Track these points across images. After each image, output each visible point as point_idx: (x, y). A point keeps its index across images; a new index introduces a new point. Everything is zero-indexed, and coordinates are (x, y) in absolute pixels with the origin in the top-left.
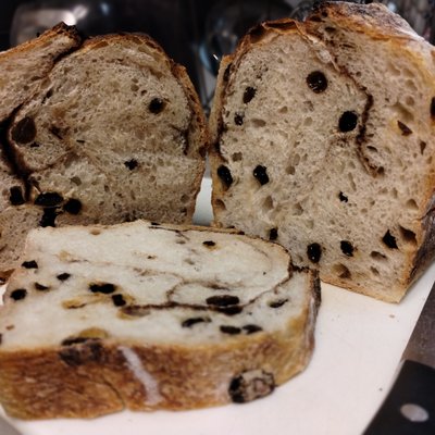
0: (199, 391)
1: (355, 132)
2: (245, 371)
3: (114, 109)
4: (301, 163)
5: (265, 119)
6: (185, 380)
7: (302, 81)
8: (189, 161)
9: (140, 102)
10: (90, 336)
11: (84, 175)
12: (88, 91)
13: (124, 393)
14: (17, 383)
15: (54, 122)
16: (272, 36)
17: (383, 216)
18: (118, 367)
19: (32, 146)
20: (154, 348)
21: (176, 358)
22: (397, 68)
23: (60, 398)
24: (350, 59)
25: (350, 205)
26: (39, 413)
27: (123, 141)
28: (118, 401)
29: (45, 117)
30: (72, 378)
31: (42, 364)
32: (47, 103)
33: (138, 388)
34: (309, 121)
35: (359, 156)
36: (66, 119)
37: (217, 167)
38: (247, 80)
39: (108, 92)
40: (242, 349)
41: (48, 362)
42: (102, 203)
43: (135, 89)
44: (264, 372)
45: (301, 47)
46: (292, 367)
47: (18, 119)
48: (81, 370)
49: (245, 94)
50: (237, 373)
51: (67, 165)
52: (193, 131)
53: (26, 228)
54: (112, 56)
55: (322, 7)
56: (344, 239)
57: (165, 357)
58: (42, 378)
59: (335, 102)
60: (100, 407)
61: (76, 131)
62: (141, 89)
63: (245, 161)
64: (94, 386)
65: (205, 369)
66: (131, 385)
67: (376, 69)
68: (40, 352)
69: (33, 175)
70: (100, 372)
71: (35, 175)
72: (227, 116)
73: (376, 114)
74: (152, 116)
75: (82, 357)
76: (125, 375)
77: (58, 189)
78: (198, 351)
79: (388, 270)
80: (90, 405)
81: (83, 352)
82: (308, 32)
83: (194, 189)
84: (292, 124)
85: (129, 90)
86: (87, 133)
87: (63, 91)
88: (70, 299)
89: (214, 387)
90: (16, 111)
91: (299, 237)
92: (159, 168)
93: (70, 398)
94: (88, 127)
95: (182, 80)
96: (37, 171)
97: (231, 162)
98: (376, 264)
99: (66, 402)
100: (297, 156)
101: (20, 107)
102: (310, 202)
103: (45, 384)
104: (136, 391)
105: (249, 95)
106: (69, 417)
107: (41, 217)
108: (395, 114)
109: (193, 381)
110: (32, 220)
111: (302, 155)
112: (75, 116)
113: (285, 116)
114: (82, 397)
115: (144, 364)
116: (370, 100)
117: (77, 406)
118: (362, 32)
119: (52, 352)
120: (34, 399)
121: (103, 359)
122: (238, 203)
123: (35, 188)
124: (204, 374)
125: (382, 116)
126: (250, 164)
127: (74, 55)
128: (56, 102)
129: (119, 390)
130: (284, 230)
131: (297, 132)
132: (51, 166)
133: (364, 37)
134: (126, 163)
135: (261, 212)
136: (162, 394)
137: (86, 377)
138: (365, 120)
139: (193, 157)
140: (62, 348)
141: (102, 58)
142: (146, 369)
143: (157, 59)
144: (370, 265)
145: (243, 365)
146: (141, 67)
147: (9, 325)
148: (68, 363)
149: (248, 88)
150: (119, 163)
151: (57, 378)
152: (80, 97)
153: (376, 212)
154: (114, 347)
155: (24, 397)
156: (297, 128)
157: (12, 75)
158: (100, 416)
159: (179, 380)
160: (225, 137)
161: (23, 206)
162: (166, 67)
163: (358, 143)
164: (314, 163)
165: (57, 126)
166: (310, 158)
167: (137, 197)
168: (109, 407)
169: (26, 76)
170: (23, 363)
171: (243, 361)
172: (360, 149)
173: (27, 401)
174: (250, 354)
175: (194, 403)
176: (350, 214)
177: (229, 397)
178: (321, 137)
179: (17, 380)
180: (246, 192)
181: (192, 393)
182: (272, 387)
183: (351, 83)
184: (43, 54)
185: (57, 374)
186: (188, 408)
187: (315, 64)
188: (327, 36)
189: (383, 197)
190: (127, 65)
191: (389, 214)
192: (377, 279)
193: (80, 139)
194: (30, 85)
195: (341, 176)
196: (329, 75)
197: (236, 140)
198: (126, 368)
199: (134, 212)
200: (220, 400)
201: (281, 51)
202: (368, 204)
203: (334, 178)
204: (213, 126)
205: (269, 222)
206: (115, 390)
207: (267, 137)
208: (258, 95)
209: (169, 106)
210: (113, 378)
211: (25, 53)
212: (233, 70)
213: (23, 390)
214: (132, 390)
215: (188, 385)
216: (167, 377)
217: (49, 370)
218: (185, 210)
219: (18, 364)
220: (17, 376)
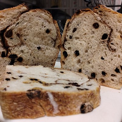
0: (71, 109)
1: (107, 39)
2: (85, 102)
3: (36, 30)
4: (90, 49)
5: (79, 37)
6: (67, 104)
7: (91, 25)
8: (55, 49)
9: (44, 30)
10: (37, 89)
11: (25, 50)
12: (30, 24)
13: (46, 109)
14: (10, 105)
15: (18, 32)
16: (83, 13)
17: (115, 63)
18: (46, 100)
19: (11, 39)
20: (59, 93)
21: (65, 96)
22: (120, 21)
23: (24, 111)
24: (106, 19)
25: (105, 60)
26: (16, 116)
27: (37, 41)
28: (44, 112)
29: (16, 30)
30: (30, 103)
31: (20, 98)
32: (17, 26)
33: (51, 108)
34: (93, 37)
35: (108, 46)
36: (22, 31)
37: (63, 51)
38: (74, 26)
39: (35, 25)
40: (85, 95)
41: (22, 97)
42: (29, 59)
43: (43, 25)
44: (91, 103)
45: (91, 16)
46: (97, 103)
47: (8, 30)
48: (33, 100)
49: (73, 30)
50: (83, 103)
51: (20, 46)
52: (57, 40)
53: (5, 65)
54: (37, 15)
55: (98, 5)
56: (103, 71)
57: (62, 96)
58: (19, 103)
59: (101, 31)
60: (38, 114)
61: (24, 36)
62: (44, 26)
63: (72, 49)
64: (37, 106)
65: (74, 100)
66: (49, 106)
67: (114, 21)
68: (21, 93)
69: (9, 48)
70: (39, 101)
71: (10, 48)
72: (67, 36)
73: (113, 34)
74: (46, 34)
75: (34, 95)
76: (47, 102)
77: (17, 53)
78: (72, 94)
79: (117, 79)
80: (34, 113)
81: (35, 94)
82: (94, 12)
83: (55, 58)
84: (87, 38)
85: (41, 26)
86: (28, 37)
87: (22, 23)
88: (25, 81)
89: (76, 107)
90: (8, 27)
91: (88, 71)
92: (46, 50)
93: (28, 111)
94: (28, 35)
95: (56, 25)
96: (11, 47)
97: (67, 50)
98: (113, 78)
99: (26, 112)
100: (89, 47)
101: (9, 26)
102: (92, 60)
103: (20, 105)
104: (50, 108)
105: (75, 30)
106: (27, 118)
107: (10, 62)
108: (119, 34)
109: (70, 105)
110: (7, 63)
111: (90, 47)
112: (24, 31)
113: (86, 36)
114: (32, 110)
115: (54, 99)
116: (112, 30)
117: (30, 114)
118: (110, 12)
119: (24, 93)
120: (15, 111)
121: (41, 96)
122: (69, 62)
123: (10, 52)
124: (74, 102)
125: (115, 35)
126: (74, 50)
127: (27, 13)
128: (20, 26)
129: (45, 108)
130: (84, 69)
131: (89, 40)
132: (15, 46)
133: (110, 13)
134: (37, 48)
135: (76, 64)
136: (59, 110)
137: (34, 103)
138: (110, 36)
139: (56, 48)
140: (28, 92)
141: (34, 15)
142: (55, 101)
143: (49, 18)
144: (111, 78)
145: (85, 100)
146: (45, 19)
147: (8, 85)
148: (29, 98)
149: (74, 28)
150: (35, 47)
151: (25, 103)
152: (27, 26)
153: (113, 62)
154: (45, 92)
155: (12, 110)
156: (89, 39)
157: (8, 16)
158: (38, 117)
159: (65, 104)
160: (66, 43)
161: (5, 58)
162: (52, 20)
163: (108, 42)
164: (94, 49)
165: (19, 34)
166: (93, 47)
167: (39, 58)
168: (41, 114)
169: (12, 17)
170: (14, 97)
171: (85, 99)
172: (108, 44)
173: (13, 112)
174: (87, 96)
175: (69, 113)
176: (105, 63)
177: (80, 111)
178: (96, 41)
179: (11, 103)
180: (72, 59)
181: (69, 109)
182: (93, 109)
183: (106, 26)
184: (18, 11)
185: (25, 102)
186: (67, 115)
187: (95, 21)
188: (99, 13)
189: (115, 58)
190: (41, 18)
191: (117, 62)
192: (113, 82)
193: (25, 38)
194: (13, 20)
195: (102, 52)
196: (100, 23)
197: (69, 43)
198: (48, 100)
199: (38, 63)
200: (77, 112)
201: (85, 17)
202: (111, 60)
203: (100, 53)
204: (63, 39)
205: (79, 67)
206: (43, 108)
207: (79, 42)
208: (77, 30)
209: (51, 32)
210: (43, 104)
211: (13, 10)
212: (70, 23)
213: (12, 107)
214: (49, 108)
215: (68, 106)
216: (61, 103)
217: (22, 100)
218: (52, 64)
219: (12, 97)
220: (11, 102)
